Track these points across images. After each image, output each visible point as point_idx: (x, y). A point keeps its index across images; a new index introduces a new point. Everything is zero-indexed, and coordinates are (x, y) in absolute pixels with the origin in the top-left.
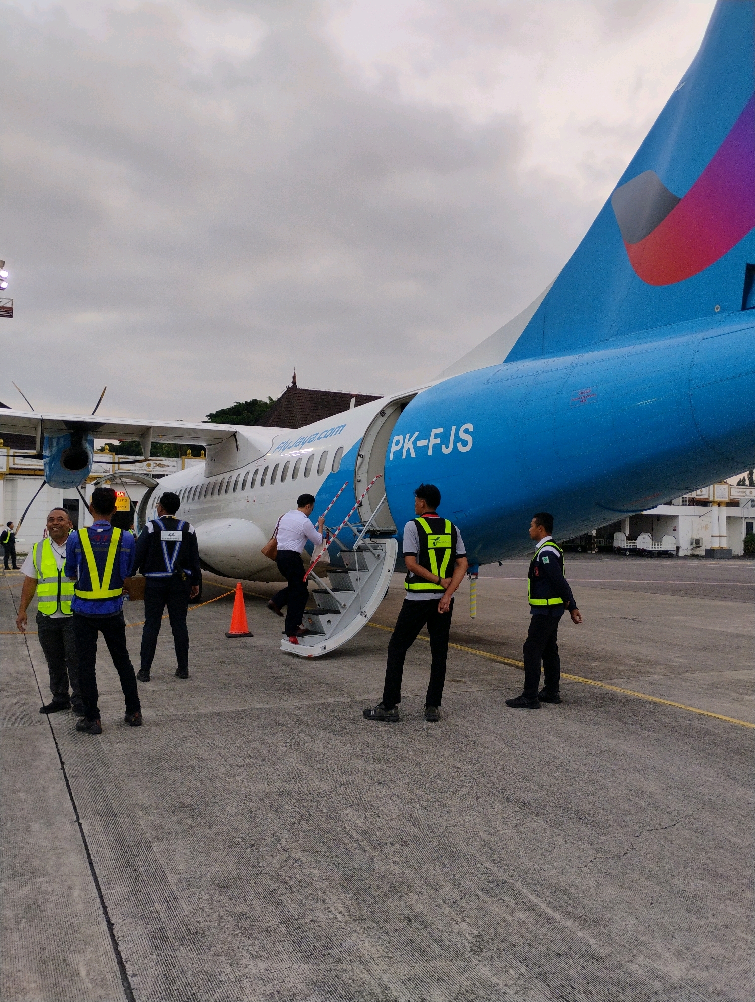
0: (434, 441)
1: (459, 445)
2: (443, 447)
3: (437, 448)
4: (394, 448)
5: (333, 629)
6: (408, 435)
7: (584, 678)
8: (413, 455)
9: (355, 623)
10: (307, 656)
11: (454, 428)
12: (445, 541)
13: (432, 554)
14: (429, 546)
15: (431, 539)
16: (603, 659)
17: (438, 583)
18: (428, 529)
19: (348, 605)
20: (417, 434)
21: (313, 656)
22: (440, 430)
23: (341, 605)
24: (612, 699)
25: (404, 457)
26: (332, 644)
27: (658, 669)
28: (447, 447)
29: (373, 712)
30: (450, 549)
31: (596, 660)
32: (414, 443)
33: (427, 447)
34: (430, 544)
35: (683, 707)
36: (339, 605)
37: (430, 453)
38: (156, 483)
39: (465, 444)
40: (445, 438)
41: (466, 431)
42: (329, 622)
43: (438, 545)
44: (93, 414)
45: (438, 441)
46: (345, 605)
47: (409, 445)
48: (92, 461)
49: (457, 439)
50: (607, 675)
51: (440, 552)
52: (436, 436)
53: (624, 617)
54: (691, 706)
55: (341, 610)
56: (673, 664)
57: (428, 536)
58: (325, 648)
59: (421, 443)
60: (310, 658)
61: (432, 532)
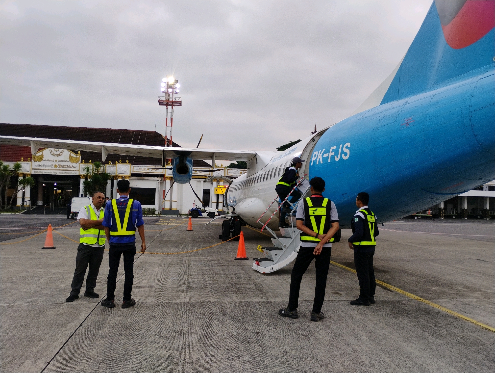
0: (332, 154)
1: (343, 155)
2: (336, 157)
3: (333, 157)
4: (314, 159)
5: (278, 259)
6: (320, 151)
7: (420, 297)
8: (322, 162)
9: (291, 255)
10: (262, 273)
11: (341, 145)
12: (321, 211)
13: (313, 220)
14: (310, 214)
15: (311, 210)
16: (444, 285)
17: (316, 237)
18: (310, 204)
19: (287, 246)
20: (324, 150)
21: (266, 273)
22: (334, 148)
23: (283, 245)
24: (428, 312)
25: (317, 163)
26: (277, 267)
27: (477, 294)
28: (337, 157)
29: (283, 312)
30: (325, 217)
31: (438, 285)
32: (323, 155)
33: (328, 157)
34: (311, 213)
35: (475, 322)
36: (282, 245)
37: (329, 161)
38: (232, 181)
39: (346, 154)
40: (336, 152)
41: (347, 147)
42: (276, 254)
43: (317, 214)
44: (197, 147)
45: (333, 154)
46: (285, 246)
47: (320, 157)
48: (191, 170)
49: (343, 152)
50: (436, 297)
51: (318, 219)
52: (333, 151)
53: (479, 258)
54: (481, 322)
55: (283, 248)
56: (489, 291)
57: (310, 208)
58: (272, 269)
59: (326, 155)
60: (264, 274)
61: (312, 206)
